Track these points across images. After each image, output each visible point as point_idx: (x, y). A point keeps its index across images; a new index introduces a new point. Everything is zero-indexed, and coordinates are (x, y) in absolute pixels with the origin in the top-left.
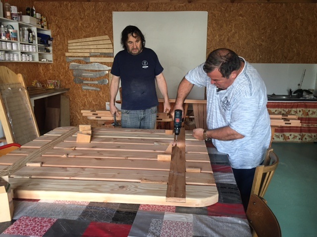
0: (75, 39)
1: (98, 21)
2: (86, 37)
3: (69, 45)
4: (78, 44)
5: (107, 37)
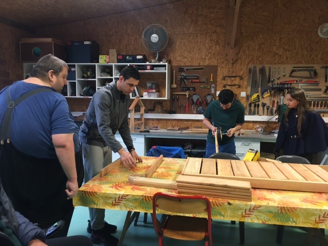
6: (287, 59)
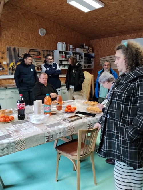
0: (103, 57)
2: (108, 56)
3: (101, 60)
4: (104, 59)
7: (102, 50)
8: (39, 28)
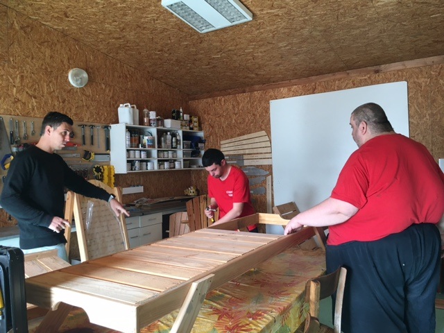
0: (228, 139)
1: (254, 115)
2: (239, 135)
3: (222, 146)
4: (231, 144)
5: (264, 133)
6: (33, 109)
7: (224, 122)
8: (69, 68)
